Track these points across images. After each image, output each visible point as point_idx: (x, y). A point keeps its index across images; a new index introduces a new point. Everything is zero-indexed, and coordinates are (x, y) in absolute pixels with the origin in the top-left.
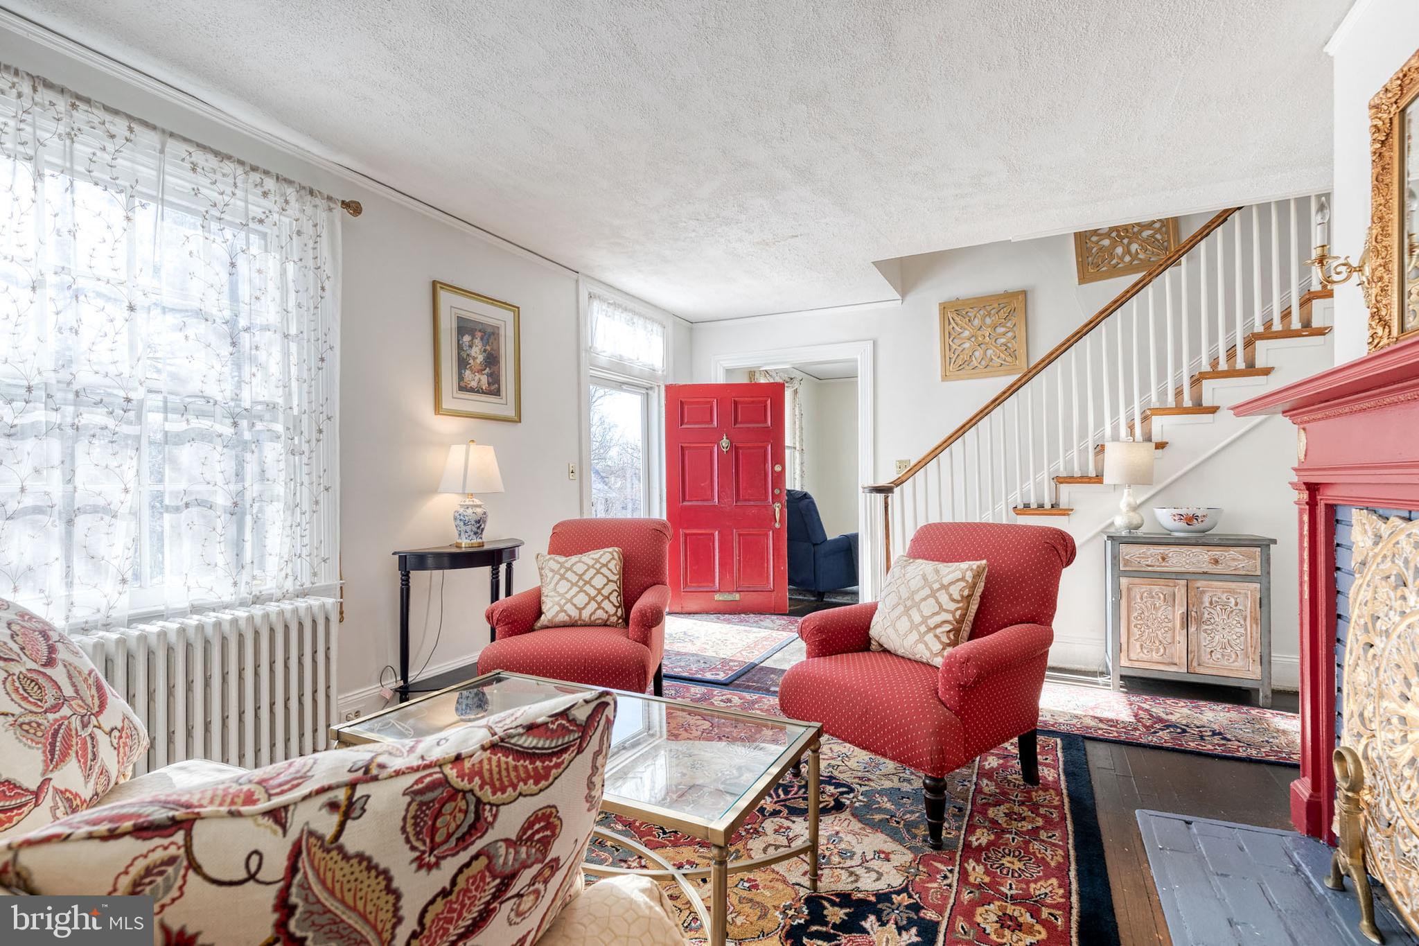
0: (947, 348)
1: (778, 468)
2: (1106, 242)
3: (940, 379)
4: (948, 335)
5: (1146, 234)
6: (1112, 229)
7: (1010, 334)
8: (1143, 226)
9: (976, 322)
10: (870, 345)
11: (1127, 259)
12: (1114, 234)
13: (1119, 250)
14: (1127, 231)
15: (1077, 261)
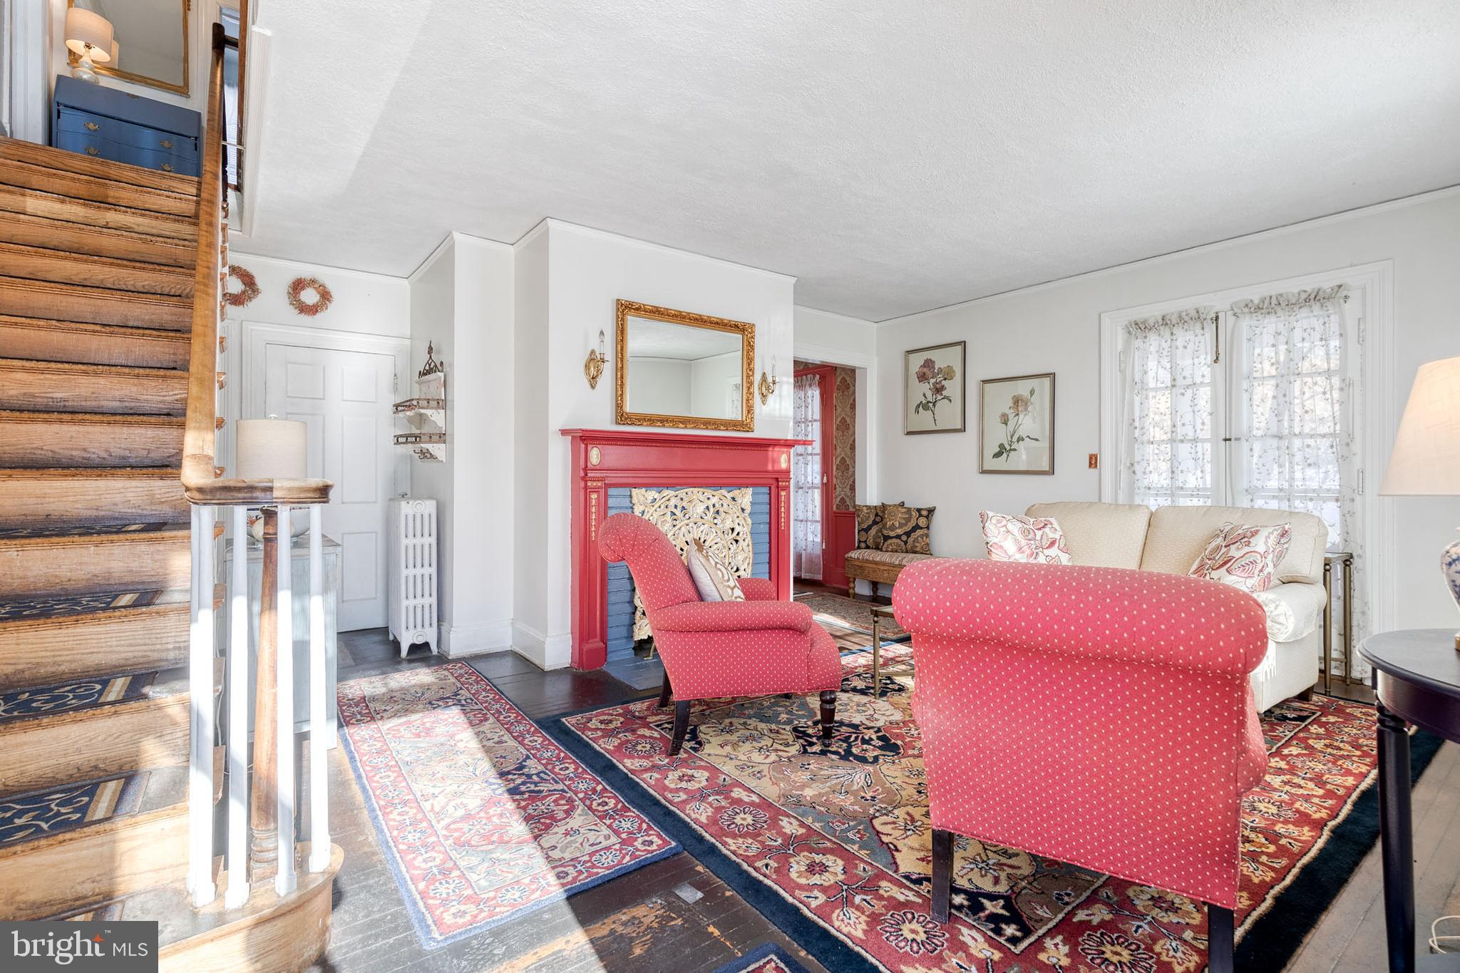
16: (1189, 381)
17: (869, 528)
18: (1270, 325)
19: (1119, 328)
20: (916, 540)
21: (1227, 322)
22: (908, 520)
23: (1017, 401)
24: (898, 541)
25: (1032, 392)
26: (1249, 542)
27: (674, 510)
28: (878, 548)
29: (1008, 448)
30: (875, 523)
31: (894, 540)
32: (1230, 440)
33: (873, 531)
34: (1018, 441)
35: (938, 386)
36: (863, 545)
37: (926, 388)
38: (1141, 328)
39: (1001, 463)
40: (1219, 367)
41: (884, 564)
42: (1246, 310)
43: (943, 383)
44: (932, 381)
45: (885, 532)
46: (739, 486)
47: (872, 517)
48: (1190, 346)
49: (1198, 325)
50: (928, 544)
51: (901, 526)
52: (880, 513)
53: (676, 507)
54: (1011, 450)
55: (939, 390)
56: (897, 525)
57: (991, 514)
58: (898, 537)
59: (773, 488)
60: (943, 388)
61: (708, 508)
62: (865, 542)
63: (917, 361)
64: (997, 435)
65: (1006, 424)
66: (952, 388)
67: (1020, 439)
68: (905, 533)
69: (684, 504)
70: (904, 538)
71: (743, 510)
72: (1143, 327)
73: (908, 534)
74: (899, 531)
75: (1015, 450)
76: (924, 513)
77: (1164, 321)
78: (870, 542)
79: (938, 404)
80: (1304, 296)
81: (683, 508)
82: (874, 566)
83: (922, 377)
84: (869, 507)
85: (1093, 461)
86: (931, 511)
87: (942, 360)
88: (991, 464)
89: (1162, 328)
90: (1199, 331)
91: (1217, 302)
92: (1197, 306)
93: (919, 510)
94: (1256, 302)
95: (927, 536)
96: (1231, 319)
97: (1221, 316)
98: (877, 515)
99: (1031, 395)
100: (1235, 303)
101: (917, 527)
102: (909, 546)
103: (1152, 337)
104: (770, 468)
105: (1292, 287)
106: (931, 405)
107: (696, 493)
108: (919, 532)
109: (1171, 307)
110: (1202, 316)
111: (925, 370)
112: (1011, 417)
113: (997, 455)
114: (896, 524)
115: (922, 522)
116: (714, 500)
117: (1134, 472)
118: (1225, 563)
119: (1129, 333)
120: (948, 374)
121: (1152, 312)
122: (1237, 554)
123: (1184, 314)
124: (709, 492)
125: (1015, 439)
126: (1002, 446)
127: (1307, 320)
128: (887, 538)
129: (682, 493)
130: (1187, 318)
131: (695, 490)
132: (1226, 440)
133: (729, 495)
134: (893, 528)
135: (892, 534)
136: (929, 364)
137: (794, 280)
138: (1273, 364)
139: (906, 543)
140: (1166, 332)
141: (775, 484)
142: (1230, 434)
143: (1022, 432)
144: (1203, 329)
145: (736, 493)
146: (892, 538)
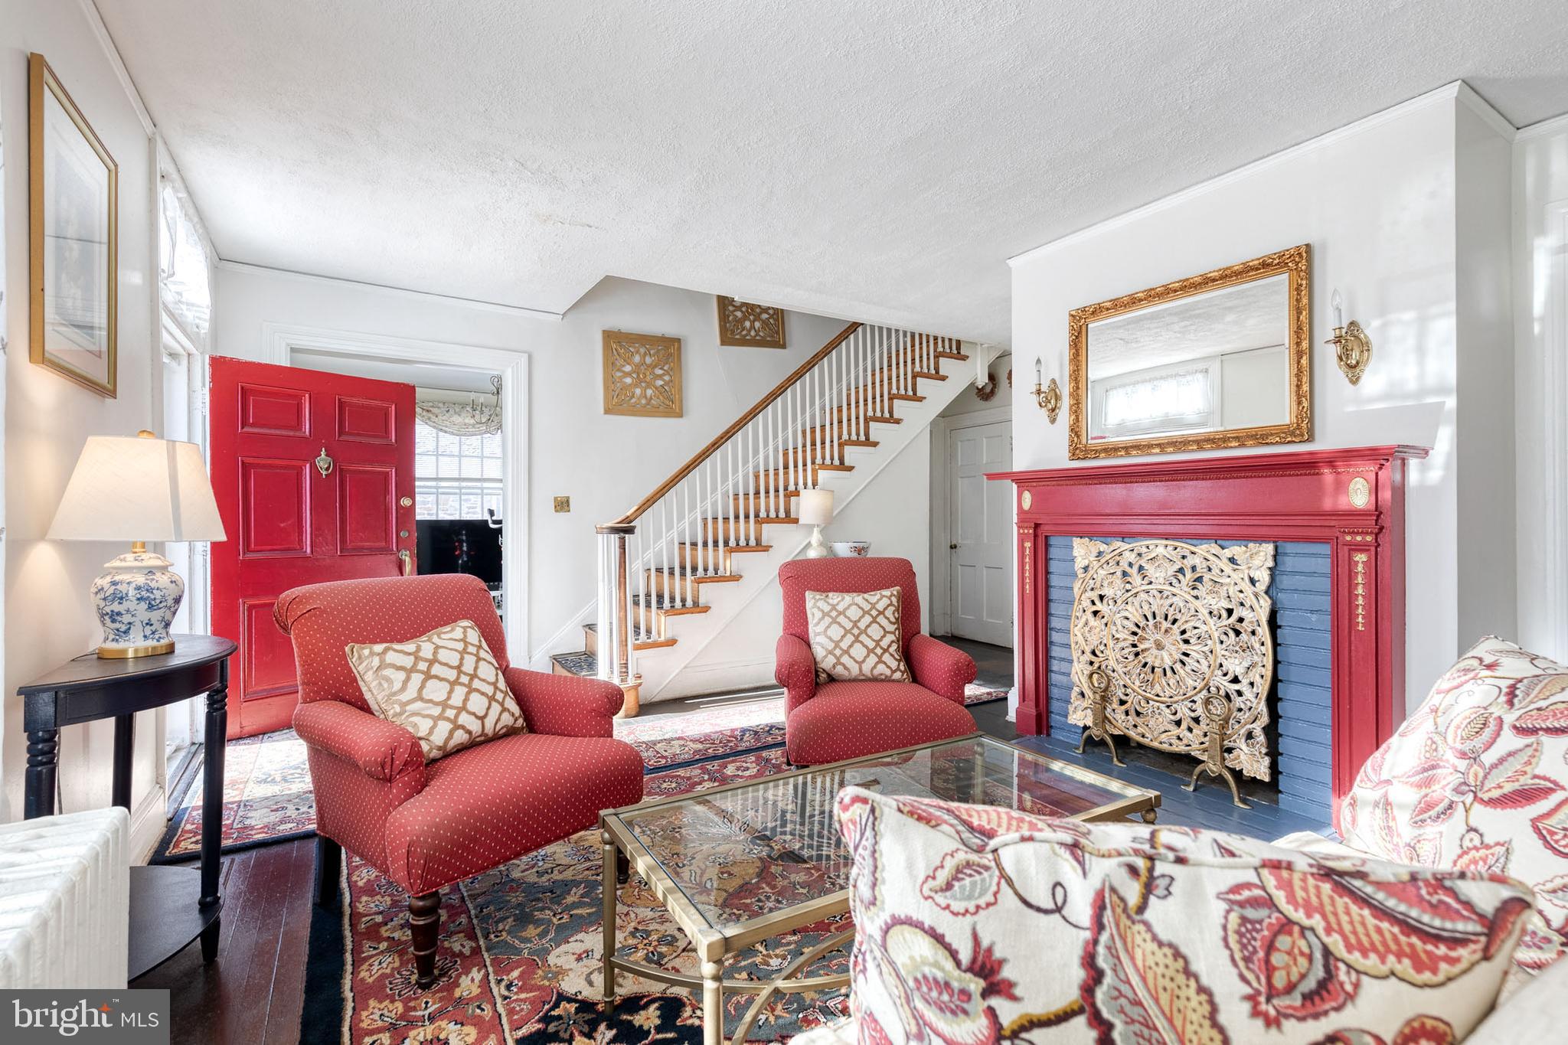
0: (609, 381)
1: (406, 502)
2: (739, 314)
3: (602, 411)
4: (610, 365)
5: (765, 316)
6: (744, 304)
7: (667, 378)
8: (766, 310)
9: (637, 359)
10: (524, 358)
11: (753, 333)
12: (744, 309)
13: (747, 324)
14: (752, 310)
15: (720, 325)
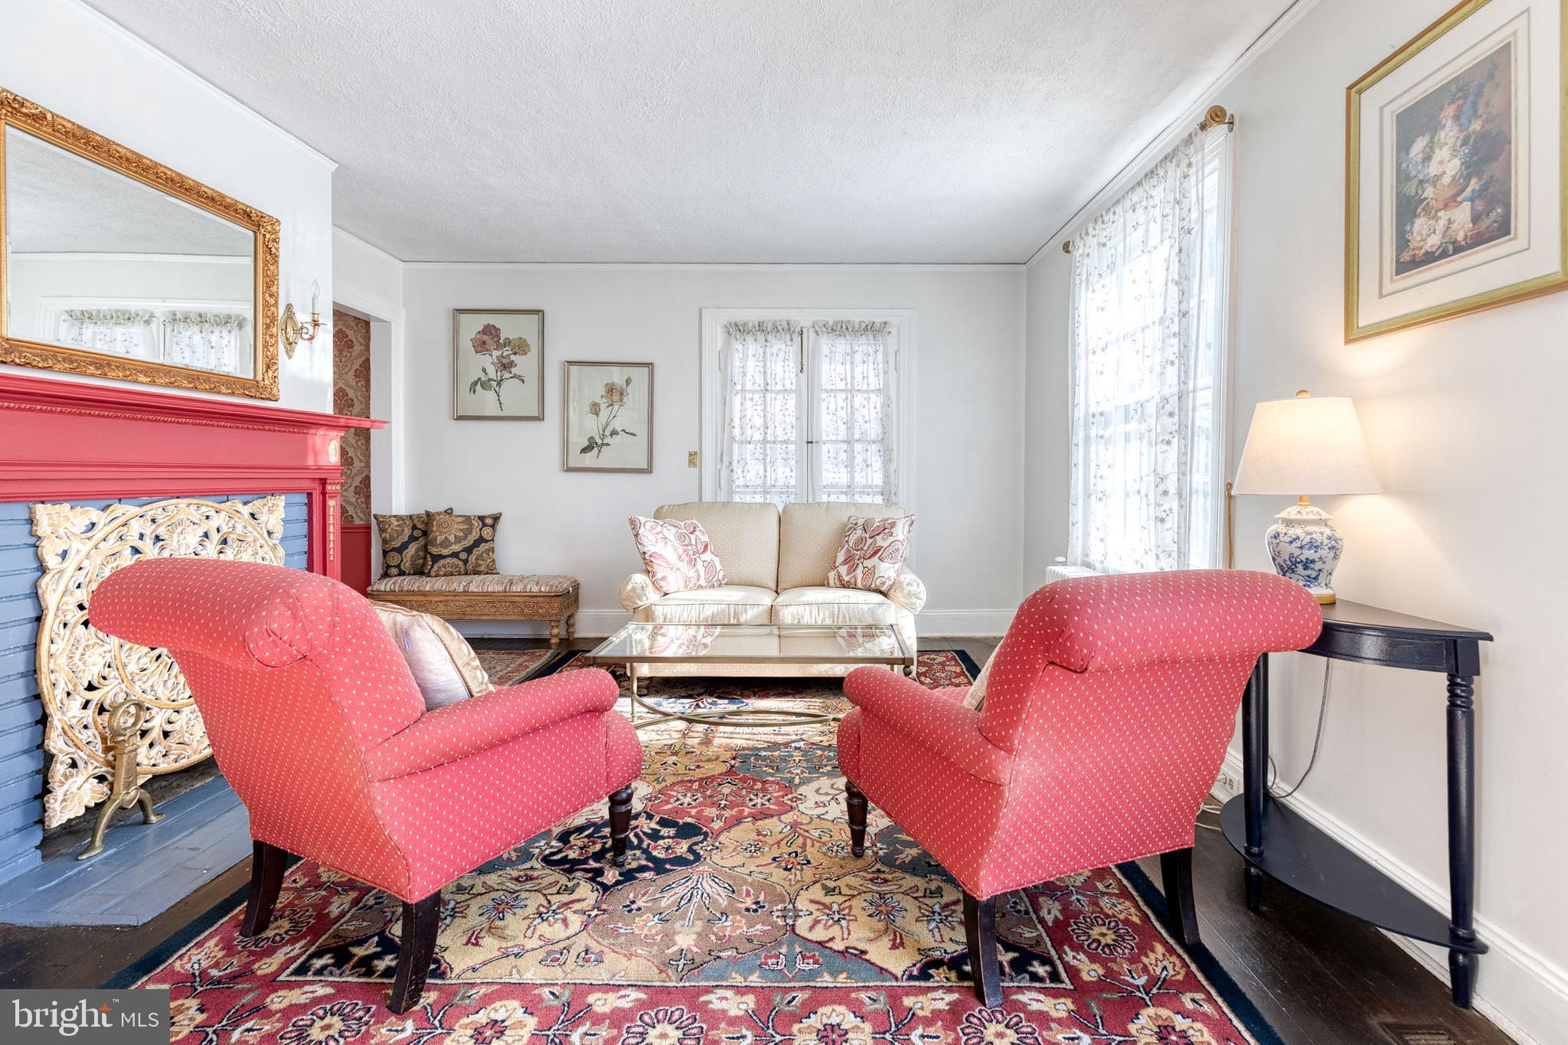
16: (779, 387)
17: (404, 546)
18: (842, 346)
19: (719, 327)
20: (479, 557)
21: (810, 337)
22: (469, 531)
23: (611, 389)
24: (455, 560)
25: (628, 382)
26: (892, 533)
27: (139, 544)
28: (420, 572)
29: (599, 442)
30: (413, 538)
31: (448, 560)
32: (812, 442)
33: (412, 550)
34: (611, 435)
35: (504, 361)
36: (394, 571)
37: (487, 362)
38: (738, 330)
39: (589, 460)
40: (803, 376)
41: (439, 593)
42: (824, 329)
43: (513, 357)
44: (496, 353)
45: (435, 551)
46: (262, 493)
47: (407, 532)
48: (782, 354)
49: (788, 337)
50: (494, 561)
51: (458, 540)
52: (423, 527)
53: (141, 537)
54: (603, 444)
55: (506, 366)
56: (452, 538)
57: (643, 519)
58: (455, 555)
59: (317, 498)
60: (512, 364)
61: (206, 535)
62: (398, 566)
63: (472, 326)
64: (586, 426)
65: (597, 415)
66: (525, 364)
67: (614, 433)
68: (464, 550)
69: (161, 531)
70: (463, 556)
71: (269, 533)
72: (742, 329)
73: (469, 550)
74: (457, 548)
75: (608, 445)
76: (489, 521)
77: (761, 327)
78: (406, 565)
79: (505, 384)
80: (864, 326)
81: (158, 538)
82: (421, 598)
83: (481, 346)
84: (399, 518)
85: (694, 459)
86: (496, 518)
87: (509, 328)
88: (577, 459)
89: (758, 333)
90: (789, 342)
91: (803, 318)
92: (789, 318)
93: (481, 518)
94: (831, 324)
95: (492, 550)
96: (812, 335)
97: (805, 330)
98: (414, 527)
99: (628, 384)
100: (817, 322)
101: (481, 540)
102: (470, 567)
103: (750, 339)
104: (311, 462)
105: (858, 316)
106: (494, 384)
107: (184, 509)
108: (483, 547)
109: (769, 315)
110: (792, 328)
111: (485, 338)
112: (603, 407)
113: (584, 450)
114: (449, 539)
115: (487, 533)
116: (217, 521)
117: (732, 471)
118: (876, 553)
119: (729, 333)
120: (521, 347)
121: (751, 316)
122: (885, 544)
123: (778, 324)
124: (208, 505)
125: (608, 432)
126: (591, 440)
127: (864, 346)
128: (436, 558)
129: (155, 509)
130: (780, 328)
131: (183, 502)
132: (808, 442)
133: (246, 510)
134: (446, 543)
135: (445, 552)
136: (491, 331)
137: (334, 166)
138: (842, 380)
139: (465, 562)
140: (761, 337)
141: (319, 488)
142: (812, 438)
143: (617, 424)
144: (792, 340)
145: (256, 505)
146: (445, 557)
